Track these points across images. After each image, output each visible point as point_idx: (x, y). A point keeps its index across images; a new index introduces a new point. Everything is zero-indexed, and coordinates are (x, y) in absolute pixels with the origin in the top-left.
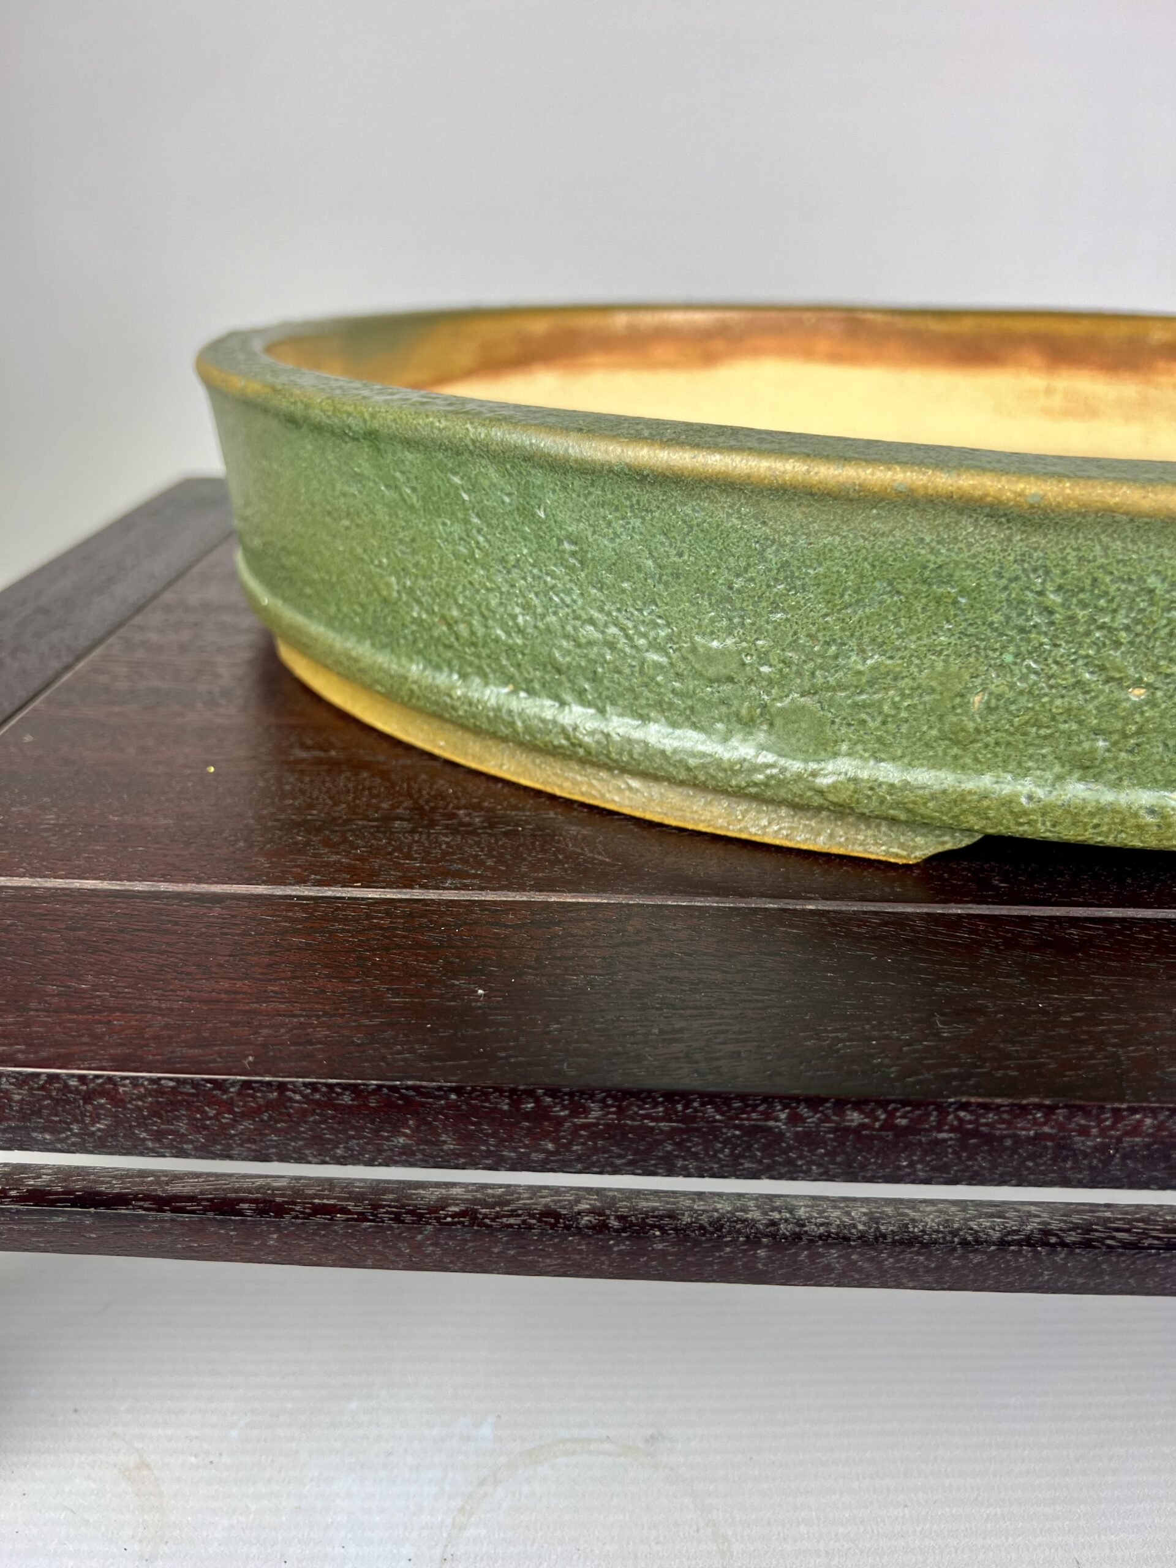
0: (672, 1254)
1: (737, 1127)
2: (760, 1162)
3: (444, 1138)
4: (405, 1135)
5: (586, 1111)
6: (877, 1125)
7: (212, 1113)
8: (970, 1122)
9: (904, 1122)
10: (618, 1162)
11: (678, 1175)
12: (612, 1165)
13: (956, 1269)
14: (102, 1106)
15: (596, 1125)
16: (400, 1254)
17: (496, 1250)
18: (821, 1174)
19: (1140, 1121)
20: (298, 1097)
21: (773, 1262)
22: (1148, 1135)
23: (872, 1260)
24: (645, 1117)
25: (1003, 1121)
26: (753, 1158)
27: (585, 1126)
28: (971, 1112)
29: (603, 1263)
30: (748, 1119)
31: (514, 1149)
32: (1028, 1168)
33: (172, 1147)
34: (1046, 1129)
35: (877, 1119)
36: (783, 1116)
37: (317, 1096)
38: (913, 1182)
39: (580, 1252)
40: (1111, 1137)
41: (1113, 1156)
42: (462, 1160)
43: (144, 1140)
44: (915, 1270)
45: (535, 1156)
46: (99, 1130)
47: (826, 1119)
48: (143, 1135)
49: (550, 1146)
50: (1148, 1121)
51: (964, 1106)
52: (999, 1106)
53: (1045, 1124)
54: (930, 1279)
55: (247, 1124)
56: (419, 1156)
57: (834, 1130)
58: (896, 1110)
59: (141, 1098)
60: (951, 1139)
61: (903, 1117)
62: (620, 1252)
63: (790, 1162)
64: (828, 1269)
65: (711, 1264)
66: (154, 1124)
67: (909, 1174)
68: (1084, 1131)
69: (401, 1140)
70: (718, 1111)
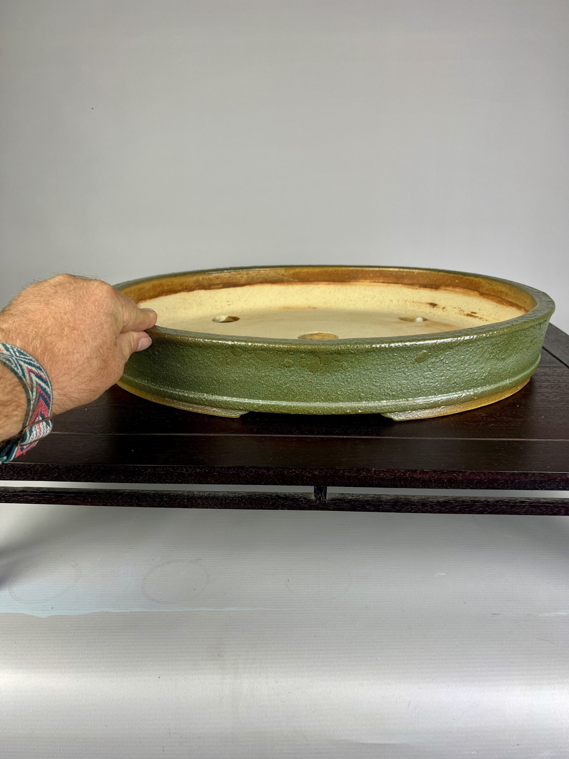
0: (168, 501)
1: (176, 473)
2: (182, 480)
3: (121, 476)
4: (114, 476)
5: (148, 470)
6: (203, 471)
7: (77, 472)
8: (220, 471)
9: (207, 471)
10: (155, 481)
11: (167, 483)
12: (154, 481)
13: (224, 504)
14: (56, 471)
15: (150, 473)
16: (114, 503)
17: (133, 501)
18: (194, 482)
19: (252, 470)
20: (93, 468)
21: (188, 503)
22: (254, 473)
23: (207, 502)
24: (159, 471)
25: (226, 470)
26: (180, 479)
27: (148, 473)
28: (220, 469)
29: (155, 504)
30: (178, 471)
31: (135, 478)
32: (233, 480)
33: (69, 479)
34: (234, 472)
35: (202, 470)
36: (185, 470)
37: (97, 468)
38: (212, 484)
39: (150, 501)
40: (247, 473)
41: (248, 477)
42: (125, 481)
43: (64, 478)
44: (216, 504)
45: (139, 480)
46: (56, 476)
47: (193, 470)
48: (64, 477)
49: (142, 478)
50: (253, 470)
51: (218, 467)
52: (225, 467)
53: (233, 471)
54: (220, 506)
55: (84, 474)
56: (117, 480)
57: (194, 473)
58: (205, 468)
59: (63, 469)
60: (217, 474)
61: (207, 470)
62: (158, 501)
63: (188, 480)
64: (199, 504)
65: (176, 503)
66: (66, 474)
67: (210, 482)
68: (242, 472)
69: (113, 477)
70: (172, 469)
